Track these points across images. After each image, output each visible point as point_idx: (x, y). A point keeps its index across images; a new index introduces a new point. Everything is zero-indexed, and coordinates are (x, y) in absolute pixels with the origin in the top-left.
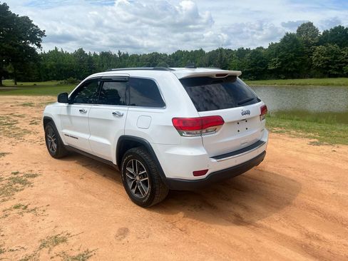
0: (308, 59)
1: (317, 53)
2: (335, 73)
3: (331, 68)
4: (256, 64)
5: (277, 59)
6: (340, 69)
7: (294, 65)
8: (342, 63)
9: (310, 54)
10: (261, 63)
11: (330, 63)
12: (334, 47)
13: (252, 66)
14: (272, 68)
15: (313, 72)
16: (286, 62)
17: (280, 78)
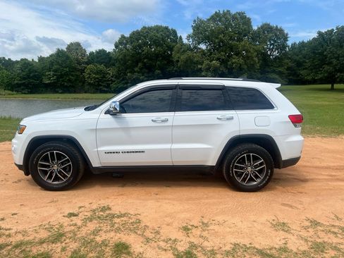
0: (81, 76)
1: (89, 71)
2: (105, 89)
3: (101, 85)
4: (29, 77)
5: (52, 73)
6: (108, 86)
7: (69, 80)
8: (109, 81)
9: (83, 71)
10: (35, 76)
11: (100, 81)
12: (102, 67)
13: (24, 79)
14: (47, 82)
15: (87, 87)
16: (61, 76)
17: (57, 92)
